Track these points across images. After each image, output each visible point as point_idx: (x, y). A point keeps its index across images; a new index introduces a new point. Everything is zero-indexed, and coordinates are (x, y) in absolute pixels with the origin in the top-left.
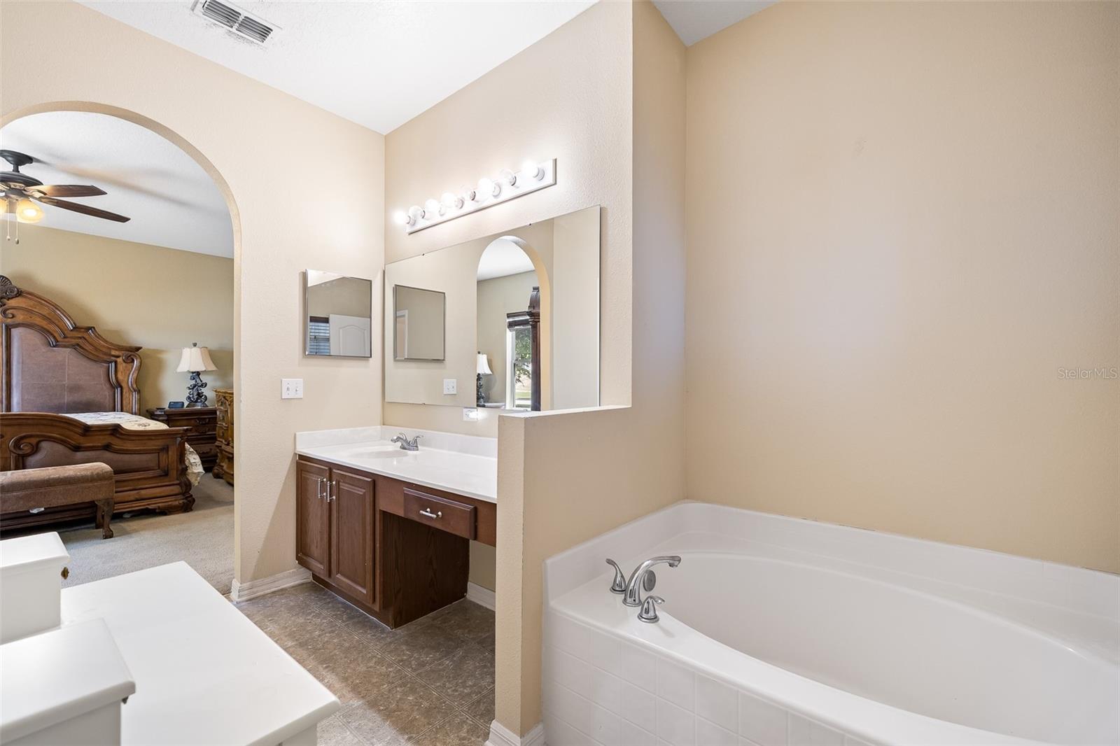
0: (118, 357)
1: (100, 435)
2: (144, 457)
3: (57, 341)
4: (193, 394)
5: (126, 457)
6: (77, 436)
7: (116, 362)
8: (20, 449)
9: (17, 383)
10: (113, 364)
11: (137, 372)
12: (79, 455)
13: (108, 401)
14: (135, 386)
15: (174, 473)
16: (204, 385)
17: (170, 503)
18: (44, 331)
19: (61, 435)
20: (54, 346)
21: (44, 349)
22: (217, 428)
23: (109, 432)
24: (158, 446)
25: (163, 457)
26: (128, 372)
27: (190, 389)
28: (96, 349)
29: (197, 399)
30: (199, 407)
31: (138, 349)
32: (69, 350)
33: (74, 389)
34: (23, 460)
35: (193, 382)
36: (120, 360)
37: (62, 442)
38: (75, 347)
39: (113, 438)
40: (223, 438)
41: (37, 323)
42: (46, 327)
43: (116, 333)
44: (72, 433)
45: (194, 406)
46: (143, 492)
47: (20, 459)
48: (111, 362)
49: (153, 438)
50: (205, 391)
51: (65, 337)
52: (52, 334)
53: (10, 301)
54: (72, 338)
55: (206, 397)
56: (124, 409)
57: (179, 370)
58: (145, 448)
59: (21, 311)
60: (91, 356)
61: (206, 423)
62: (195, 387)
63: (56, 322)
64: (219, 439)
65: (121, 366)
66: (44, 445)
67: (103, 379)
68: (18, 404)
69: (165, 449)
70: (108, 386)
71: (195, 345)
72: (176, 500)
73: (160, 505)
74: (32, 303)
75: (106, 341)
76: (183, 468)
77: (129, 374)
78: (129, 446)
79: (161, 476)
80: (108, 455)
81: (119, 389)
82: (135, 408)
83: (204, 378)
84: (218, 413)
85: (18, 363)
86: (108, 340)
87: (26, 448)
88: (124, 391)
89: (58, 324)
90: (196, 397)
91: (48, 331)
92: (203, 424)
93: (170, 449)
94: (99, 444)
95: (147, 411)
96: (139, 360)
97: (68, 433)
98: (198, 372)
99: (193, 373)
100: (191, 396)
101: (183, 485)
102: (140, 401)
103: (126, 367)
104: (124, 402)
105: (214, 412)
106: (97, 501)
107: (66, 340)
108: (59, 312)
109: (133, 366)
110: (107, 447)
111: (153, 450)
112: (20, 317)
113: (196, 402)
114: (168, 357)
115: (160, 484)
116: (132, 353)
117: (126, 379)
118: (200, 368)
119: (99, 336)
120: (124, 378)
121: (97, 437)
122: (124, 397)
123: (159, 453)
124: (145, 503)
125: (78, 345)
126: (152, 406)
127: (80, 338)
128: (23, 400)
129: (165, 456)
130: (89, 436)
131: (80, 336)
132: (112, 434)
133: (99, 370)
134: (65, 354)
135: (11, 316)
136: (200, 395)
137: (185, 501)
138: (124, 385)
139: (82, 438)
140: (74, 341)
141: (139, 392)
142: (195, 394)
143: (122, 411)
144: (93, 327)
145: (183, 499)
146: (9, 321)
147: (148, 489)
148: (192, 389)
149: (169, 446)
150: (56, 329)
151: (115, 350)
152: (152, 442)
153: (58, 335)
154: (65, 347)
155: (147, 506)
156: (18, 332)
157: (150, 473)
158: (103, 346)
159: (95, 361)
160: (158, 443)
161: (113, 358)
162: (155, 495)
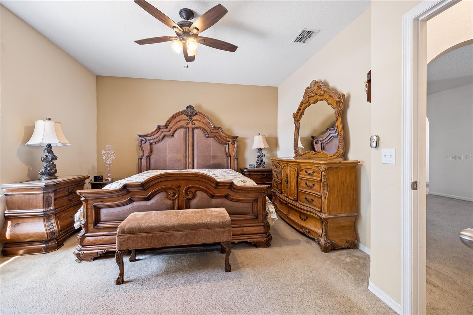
0: (229, 141)
1: (224, 188)
2: (246, 205)
3: (208, 135)
4: (259, 161)
5: (236, 204)
6: (213, 189)
7: (229, 144)
8: (188, 195)
9: (196, 154)
10: (228, 145)
11: (236, 149)
12: (214, 201)
13: (226, 164)
14: (236, 156)
15: (260, 217)
16: (263, 156)
17: (259, 239)
18: (204, 130)
19: (205, 187)
20: (208, 137)
21: (204, 138)
22: (273, 181)
23: (228, 187)
24: (252, 198)
25: (255, 206)
26: (233, 149)
27: (257, 158)
28: (222, 137)
29: (261, 163)
30: (261, 168)
31: (237, 137)
32: (212, 138)
33: (214, 157)
34: (189, 201)
35: (259, 154)
36: (230, 143)
37: (206, 192)
38: (215, 137)
39: (230, 191)
40: (277, 189)
41: (202, 126)
42: (205, 128)
43: (229, 130)
44: (210, 186)
45: (259, 167)
46: (245, 229)
47: (188, 200)
48: (227, 144)
49: (250, 192)
50: (264, 159)
51: (211, 133)
52: (207, 131)
53: (194, 117)
54: (213, 133)
55: (264, 162)
56: (232, 168)
57: (253, 147)
58: (246, 199)
59: (197, 121)
60: (220, 142)
61: (265, 177)
62: (259, 157)
63: (208, 125)
64: (273, 188)
65: (231, 146)
66: (198, 193)
67: (224, 152)
68: (196, 164)
69: (256, 200)
70: (226, 156)
71: (259, 134)
72: (262, 237)
73: (254, 240)
74: (200, 117)
75: (225, 134)
76: (265, 214)
77: (234, 150)
78: (238, 197)
79: (254, 219)
80: (227, 202)
81: (230, 157)
82: (236, 168)
83: (264, 152)
84: (273, 172)
85: (196, 145)
86: (226, 133)
87: (190, 195)
88: (232, 158)
89: (209, 126)
90: (260, 162)
91: (206, 130)
92: (264, 177)
93: (259, 201)
94: (223, 195)
95: (240, 169)
96: (237, 143)
97: (209, 186)
98: (261, 149)
99: (259, 149)
100: (258, 162)
101: (266, 227)
102: (238, 164)
103: (232, 146)
104: (232, 164)
105: (271, 171)
106: (222, 242)
107: (211, 134)
108: (209, 121)
109: (235, 146)
110: (227, 197)
111: (249, 200)
112: (197, 124)
113: (260, 165)
114: (248, 141)
115: (253, 225)
116: (235, 139)
117: (232, 153)
118: (262, 146)
119: (222, 132)
120: (232, 152)
121: (222, 190)
122: (232, 162)
123: (253, 202)
124: (246, 237)
125: (215, 136)
126: (242, 166)
127: (216, 133)
128: (197, 162)
129: (256, 205)
130: (219, 189)
131: (216, 132)
132: (229, 188)
133: (222, 148)
134: (211, 140)
135: (194, 124)
136: (262, 161)
137: (267, 239)
138: (232, 155)
139: (215, 189)
140: (214, 134)
141: (237, 159)
142: (260, 160)
143: (231, 169)
144: (221, 127)
145: (266, 237)
146: (193, 126)
147: (247, 228)
148: (259, 158)
149: (258, 198)
150: (208, 129)
151: (228, 138)
152: (249, 195)
153: (209, 132)
154: (211, 137)
155: (247, 240)
156: (196, 131)
157: (248, 216)
158: (224, 136)
159: (221, 144)
160: (252, 196)
161: (228, 142)
162: (251, 232)
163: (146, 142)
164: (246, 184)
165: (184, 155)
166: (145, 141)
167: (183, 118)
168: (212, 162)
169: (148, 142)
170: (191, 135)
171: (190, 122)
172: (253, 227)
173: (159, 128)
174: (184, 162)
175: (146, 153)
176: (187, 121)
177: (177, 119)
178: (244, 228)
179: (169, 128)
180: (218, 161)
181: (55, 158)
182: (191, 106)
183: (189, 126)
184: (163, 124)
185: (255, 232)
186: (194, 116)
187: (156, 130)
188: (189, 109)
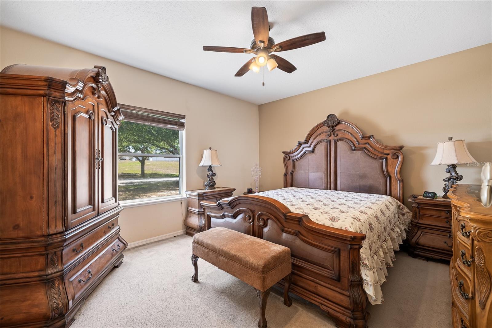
0: (388, 154)
2: (321, 253)
3: (355, 147)
4: (448, 186)
7: (387, 158)
9: (339, 172)
10: (385, 160)
11: (400, 165)
12: (284, 236)
13: (382, 187)
14: (399, 176)
16: (460, 178)
17: (338, 314)
18: (350, 141)
19: (274, 217)
20: (354, 150)
21: (349, 153)
27: (445, 181)
28: (375, 149)
31: (401, 148)
32: (361, 152)
33: (363, 177)
35: (448, 175)
36: (389, 157)
37: (276, 222)
38: (364, 149)
39: (301, 228)
41: (347, 137)
46: (320, 288)
47: (261, 227)
48: (383, 159)
51: (359, 144)
52: (352, 143)
53: (337, 127)
54: (362, 144)
56: (392, 193)
58: (321, 245)
59: (340, 132)
60: (372, 155)
62: (450, 179)
63: (354, 134)
65: (390, 161)
67: (379, 170)
69: (337, 251)
70: (382, 175)
71: (451, 139)
72: (343, 314)
73: (330, 311)
74: (344, 126)
75: (380, 144)
77: (395, 167)
78: (311, 239)
79: (334, 279)
80: (298, 242)
81: (389, 178)
82: (399, 194)
85: (339, 161)
88: (393, 179)
89: (355, 136)
93: (341, 254)
94: (293, 231)
96: (402, 157)
98: (453, 165)
99: (449, 166)
100: (446, 188)
102: (403, 188)
103: (393, 162)
104: (392, 188)
107: (359, 146)
108: (355, 129)
109: (398, 161)
110: (297, 235)
112: (340, 135)
115: (332, 287)
116: (397, 151)
118: (456, 161)
119: (375, 140)
120: (392, 170)
121: (292, 224)
122: (392, 184)
123: (332, 254)
124: (319, 299)
127: (366, 143)
129: (337, 260)
133: (376, 164)
134: (359, 154)
135: (336, 135)
138: (392, 175)
141: (402, 181)
144: (373, 135)
145: (351, 318)
146: (336, 138)
147: (324, 288)
148: (448, 181)
149: (341, 251)
150: (355, 139)
151: (386, 149)
152: (327, 242)
153: (356, 143)
154: (359, 150)
155: (320, 305)
156: (339, 144)
157: (326, 271)
158: (379, 148)
159: (375, 158)
160: (332, 244)
161: (385, 156)
162: (328, 297)
163: (289, 160)
164: (334, 223)
165: (325, 172)
166: (289, 158)
167: (324, 129)
168: (360, 183)
169: (291, 158)
170: (333, 149)
171: (332, 133)
172: (332, 291)
173: (300, 144)
174: (325, 181)
175: (290, 169)
176: (329, 133)
177: (318, 132)
178: (319, 285)
179: (310, 143)
180: (369, 182)
181: (214, 175)
182: (332, 114)
183: (330, 138)
184: (303, 139)
185: (334, 300)
186: (335, 126)
187: (298, 147)
188: (329, 118)
